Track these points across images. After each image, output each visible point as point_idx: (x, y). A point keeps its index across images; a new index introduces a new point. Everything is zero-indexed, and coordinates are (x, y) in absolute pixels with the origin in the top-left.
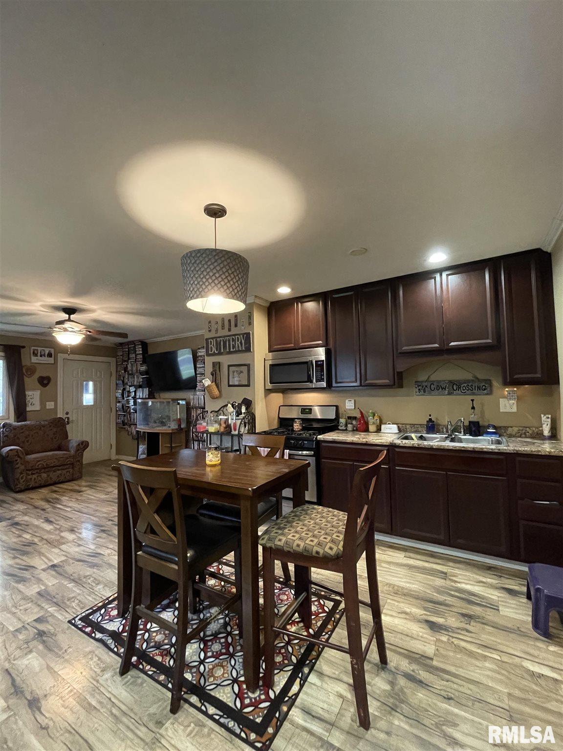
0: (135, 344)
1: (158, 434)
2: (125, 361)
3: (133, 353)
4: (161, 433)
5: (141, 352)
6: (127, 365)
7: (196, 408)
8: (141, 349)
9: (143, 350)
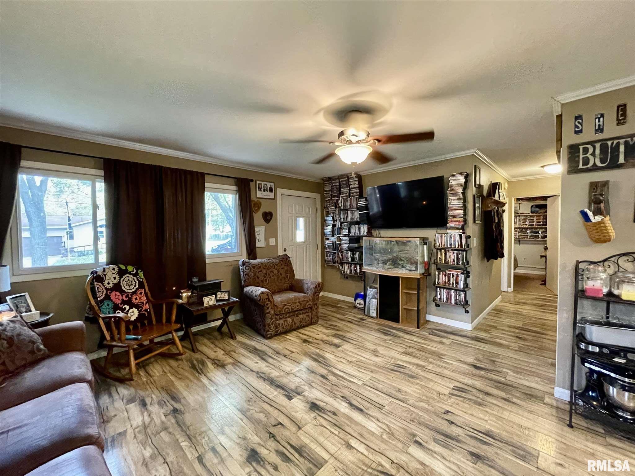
0: (348, 177)
1: (398, 278)
2: (335, 196)
3: (347, 187)
4: (402, 278)
5: (357, 186)
6: (337, 200)
7: (445, 250)
8: (357, 183)
9: (359, 184)
